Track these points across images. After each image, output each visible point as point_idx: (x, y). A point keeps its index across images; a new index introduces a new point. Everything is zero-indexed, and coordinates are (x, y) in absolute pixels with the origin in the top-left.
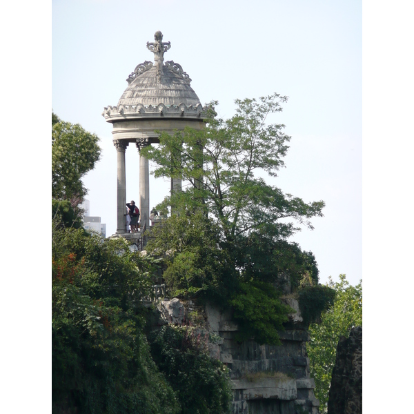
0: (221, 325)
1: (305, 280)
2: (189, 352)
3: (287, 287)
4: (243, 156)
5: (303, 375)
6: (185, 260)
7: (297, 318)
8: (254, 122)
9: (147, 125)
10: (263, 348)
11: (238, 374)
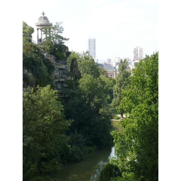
0: (54, 57)
1: (67, 50)
2: (49, 61)
3: (64, 52)
4: (57, 31)
5: (66, 65)
6: (48, 47)
7: (65, 56)
8: (58, 26)
9: (42, 26)
10: (60, 61)
11: (56, 65)
